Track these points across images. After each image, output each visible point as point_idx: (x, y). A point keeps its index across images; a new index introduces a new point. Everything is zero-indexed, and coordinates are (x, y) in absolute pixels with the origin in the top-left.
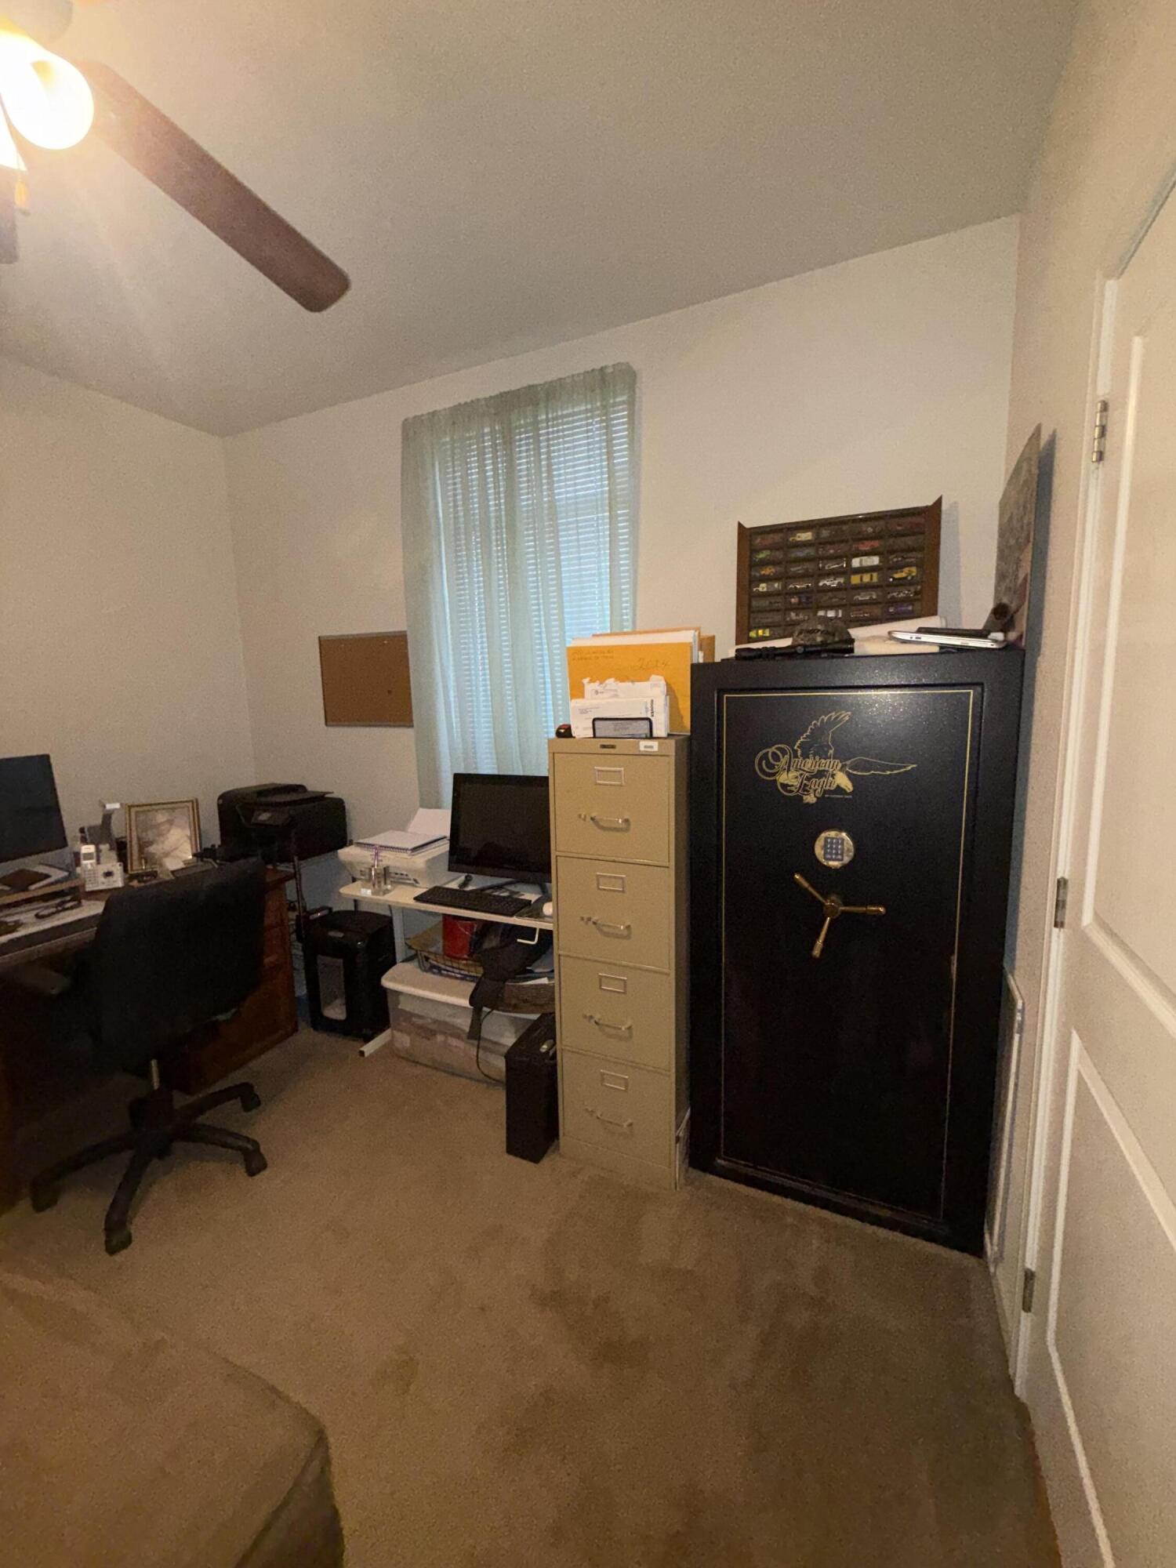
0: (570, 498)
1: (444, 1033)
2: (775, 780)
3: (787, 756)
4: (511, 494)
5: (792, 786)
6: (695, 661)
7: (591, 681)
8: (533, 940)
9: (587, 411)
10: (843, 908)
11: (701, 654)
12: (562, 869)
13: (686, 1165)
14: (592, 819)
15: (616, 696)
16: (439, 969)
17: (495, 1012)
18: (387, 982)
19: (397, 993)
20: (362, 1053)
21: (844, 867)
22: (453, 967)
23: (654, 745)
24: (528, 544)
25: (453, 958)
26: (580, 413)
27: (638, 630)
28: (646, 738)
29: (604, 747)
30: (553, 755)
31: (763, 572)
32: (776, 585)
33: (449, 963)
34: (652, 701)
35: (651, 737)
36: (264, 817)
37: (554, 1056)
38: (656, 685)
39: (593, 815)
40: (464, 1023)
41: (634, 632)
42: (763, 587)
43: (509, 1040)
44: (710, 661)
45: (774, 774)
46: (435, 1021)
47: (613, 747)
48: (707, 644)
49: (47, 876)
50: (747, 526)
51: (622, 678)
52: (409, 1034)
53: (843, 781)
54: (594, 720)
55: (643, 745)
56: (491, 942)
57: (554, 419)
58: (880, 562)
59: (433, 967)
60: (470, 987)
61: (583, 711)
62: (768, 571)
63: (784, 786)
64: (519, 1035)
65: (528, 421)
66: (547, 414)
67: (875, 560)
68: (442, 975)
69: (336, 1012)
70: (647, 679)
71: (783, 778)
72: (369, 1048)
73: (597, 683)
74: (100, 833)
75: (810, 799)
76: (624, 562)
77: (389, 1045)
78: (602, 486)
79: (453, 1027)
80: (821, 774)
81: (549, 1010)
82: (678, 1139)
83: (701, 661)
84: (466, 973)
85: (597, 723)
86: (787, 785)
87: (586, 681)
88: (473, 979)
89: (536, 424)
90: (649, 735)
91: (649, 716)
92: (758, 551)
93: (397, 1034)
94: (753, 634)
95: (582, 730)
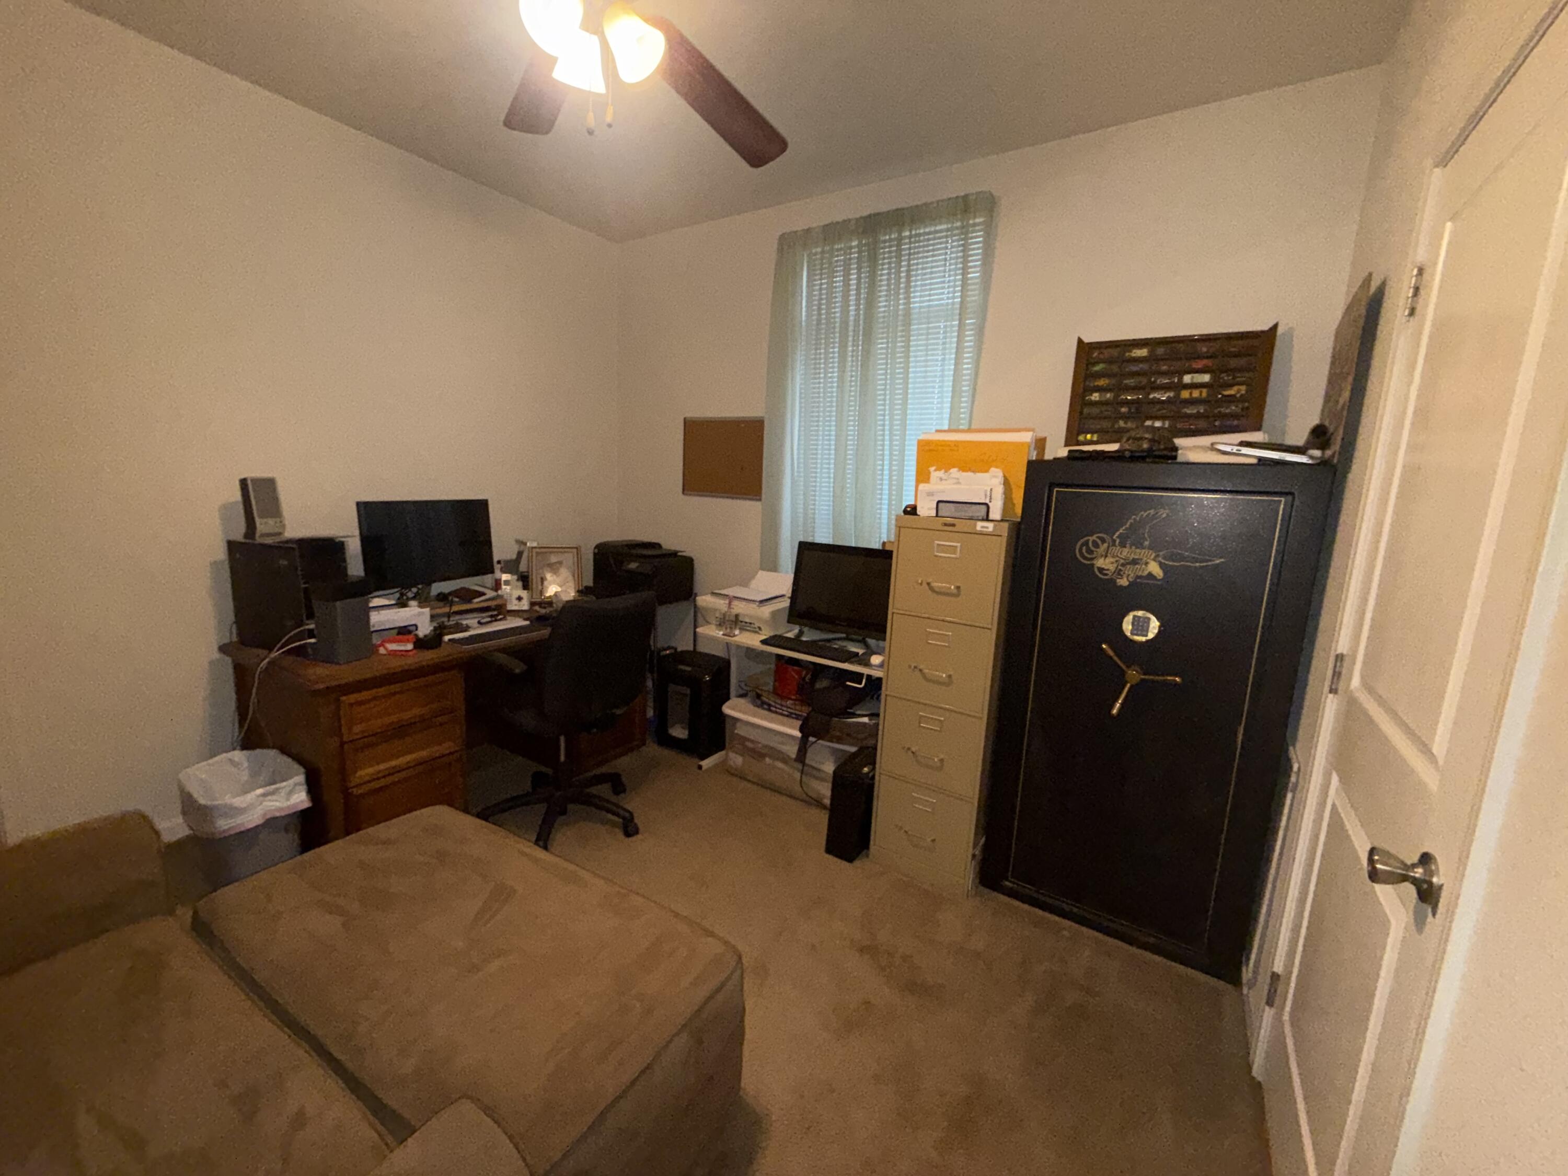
0: (924, 307)
1: (770, 757)
2: (1093, 565)
3: (1106, 545)
4: (871, 303)
5: (1108, 570)
6: (1030, 459)
7: (936, 470)
8: (860, 684)
9: (948, 230)
10: (1143, 677)
11: (1035, 453)
12: (896, 623)
13: (977, 881)
14: (928, 584)
15: (959, 483)
16: (770, 705)
17: (820, 741)
18: (727, 709)
19: (736, 720)
20: (700, 767)
21: (1147, 641)
22: (782, 705)
23: (990, 526)
24: (880, 346)
25: (782, 697)
26: (941, 231)
27: (973, 427)
28: (983, 520)
29: (946, 525)
30: (899, 528)
31: (1096, 384)
32: (1108, 395)
33: (779, 701)
34: (991, 490)
35: (987, 519)
36: (633, 566)
37: (873, 778)
38: (995, 477)
39: (930, 580)
40: (792, 750)
41: (969, 430)
42: (1095, 397)
43: (829, 768)
44: (1040, 458)
45: (1092, 559)
46: (766, 746)
47: (953, 525)
48: (1041, 444)
49: (484, 594)
50: (1086, 340)
51: (963, 469)
52: (742, 755)
53: (1154, 568)
54: (939, 502)
55: (980, 525)
56: (822, 684)
57: (916, 235)
58: (1211, 379)
59: (763, 703)
60: (800, 723)
61: (930, 494)
62: (1102, 382)
63: (1101, 570)
64: (839, 763)
65: (893, 236)
66: (911, 231)
67: (1206, 378)
68: (770, 710)
69: (679, 732)
70: (987, 471)
71: (1100, 563)
72: (706, 763)
73: (943, 471)
74: (511, 566)
75: (1123, 582)
76: (967, 367)
77: (724, 762)
78: (954, 298)
79: (780, 752)
80: (1135, 562)
81: (871, 742)
82: (974, 856)
83: (1034, 458)
84: (792, 711)
85: (941, 505)
86: (1103, 569)
87: (932, 469)
88: (797, 717)
89: (900, 240)
90: (985, 517)
91: (987, 501)
92: (1094, 364)
93: (732, 755)
94: (1081, 438)
95: (926, 509)
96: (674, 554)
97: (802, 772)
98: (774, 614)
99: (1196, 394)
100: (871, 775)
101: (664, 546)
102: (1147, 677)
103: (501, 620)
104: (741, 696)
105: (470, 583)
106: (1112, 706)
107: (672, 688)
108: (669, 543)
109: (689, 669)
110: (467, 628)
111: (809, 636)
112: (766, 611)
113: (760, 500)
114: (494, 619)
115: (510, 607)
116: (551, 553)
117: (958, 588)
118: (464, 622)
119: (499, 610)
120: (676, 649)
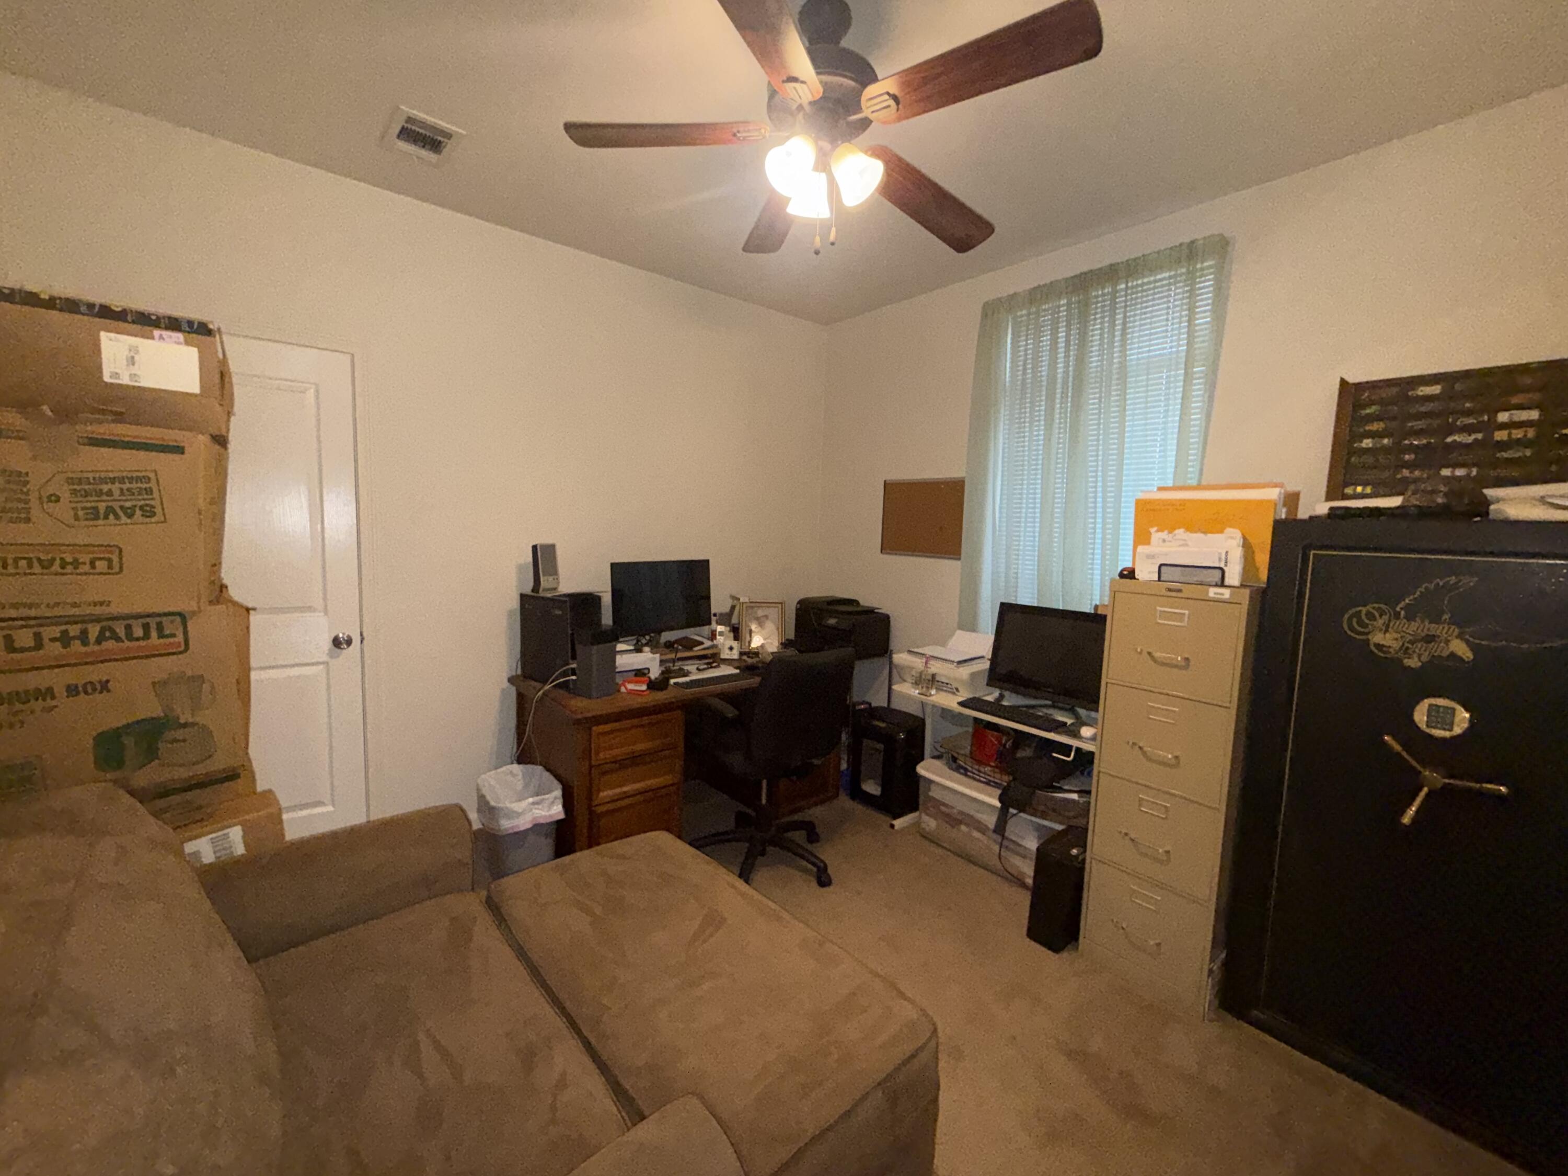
0: (1143, 358)
1: (967, 825)
2: (1368, 640)
3: (1386, 617)
4: (1081, 360)
5: (1390, 647)
6: (1278, 518)
7: (1158, 531)
8: (1069, 756)
9: (1170, 277)
10: (1447, 781)
11: (1284, 510)
12: (1110, 694)
13: (1216, 1003)
14: (1149, 653)
15: (1187, 545)
16: (966, 770)
17: (1022, 814)
18: (921, 770)
19: (931, 782)
20: (892, 826)
21: (1453, 738)
22: (979, 771)
23: (1226, 593)
24: (1091, 401)
25: (980, 762)
26: (1164, 279)
27: (1204, 483)
28: (1216, 585)
29: (1170, 590)
30: (1114, 594)
31: (1367, 428)
32: (1386, 441)
33: (977, 767)
34: (1227, 552)
35: (1222, 584)
36: (832, 621)
37: (1084, 860)
38: (1232, 538)
39: (1150, 650)
40: (991, 820)
41: (1199, 487)
42: (1367, 443)
43: (1032, 844)
44: (1292, 517)
45: (1368, 634)
46: (961, 813)
47: (1180, 591)
48: (1292, 499)
49: (702, 643)
50: (1352, 379)
51: (1190, 529)
52: (936, 819)
53: (1460, 648)
54: (1161, 565)
55: (1213, 592)
56: (1025, 753)
57: (1133, 287)
58: (1540, 415)
59: (960, 767)
60: (999, 792)
61: (1150, 557)
62: (1376, 426)
63: (1379, 646)
64: (1042, 841)
65: (1106, 291)
66: (1127, 282)
67: (1534, 415)
68: (966, 775)
69: (872, 788)
70: (1221, 531)
71: (1378, 638)
72: (899, 823)
73: (1166, 532)
74: (725, 619)
75: (1413, 663)
76: (1196, 417)
77: (917, 824)
78: (1179, 346)
79: (979, 822)
80: (1430, 639)
81: (1080, 822)
82: (1211, 971)
83: (1283, 516)
84: (992, 779)
85: (1163, 568)
86: (1383, 646)
87: (1153, 530)
88: (997, 785)
89: (1115, 292)
90: (1219, 583)
91: (1222, 565)
92: (1364, 407)
93: (925, 818)
94: (1349, 491)
95: (1146, 572)
96: (870, 611)
97: (1001, 846)
98: (974, 675)
99: (1518, 434)
100: (1081, 858)
101: (862, 602)
102: (1451, 781)
103: (715, 667)
104: (934, 757)
105: (691, 633)
106: (1403, 812)
107: (866, 742)
108: (867, 600)
109: (883, 725)
110: (686, 674)
111: (1011, 700)
112: (965, 672)
113: (959, 559)
114: (710, 666)
115: (722, 656)
116: (758, 607)
117: (1187, 659)
118: (686, 668)
119: (713, 659)
120: (870, 704)
